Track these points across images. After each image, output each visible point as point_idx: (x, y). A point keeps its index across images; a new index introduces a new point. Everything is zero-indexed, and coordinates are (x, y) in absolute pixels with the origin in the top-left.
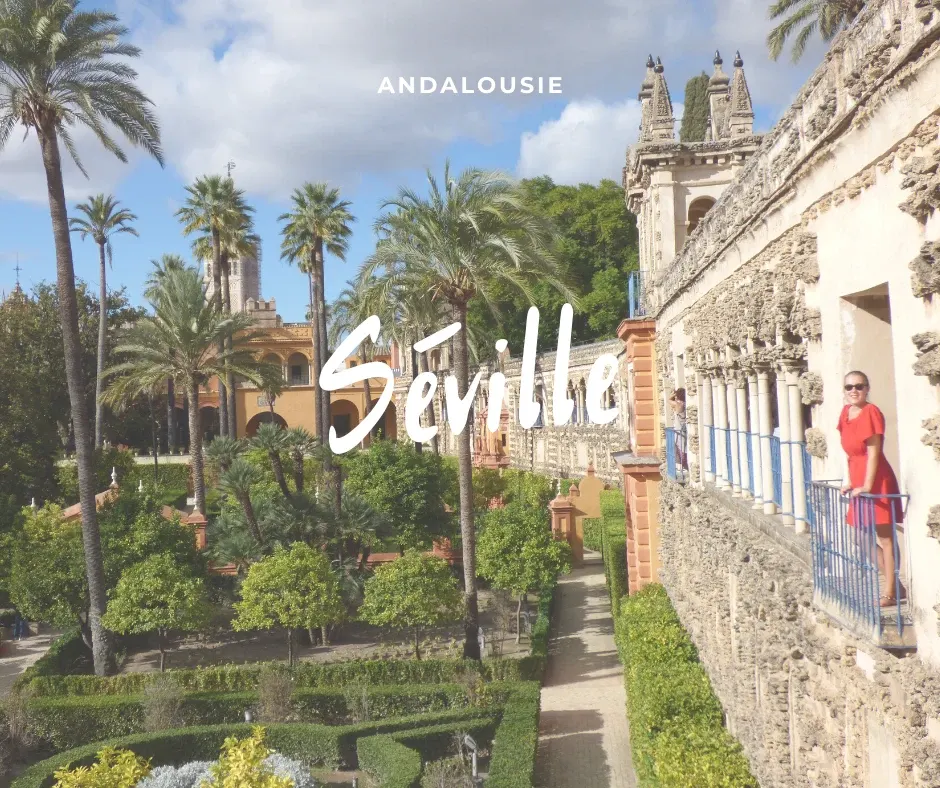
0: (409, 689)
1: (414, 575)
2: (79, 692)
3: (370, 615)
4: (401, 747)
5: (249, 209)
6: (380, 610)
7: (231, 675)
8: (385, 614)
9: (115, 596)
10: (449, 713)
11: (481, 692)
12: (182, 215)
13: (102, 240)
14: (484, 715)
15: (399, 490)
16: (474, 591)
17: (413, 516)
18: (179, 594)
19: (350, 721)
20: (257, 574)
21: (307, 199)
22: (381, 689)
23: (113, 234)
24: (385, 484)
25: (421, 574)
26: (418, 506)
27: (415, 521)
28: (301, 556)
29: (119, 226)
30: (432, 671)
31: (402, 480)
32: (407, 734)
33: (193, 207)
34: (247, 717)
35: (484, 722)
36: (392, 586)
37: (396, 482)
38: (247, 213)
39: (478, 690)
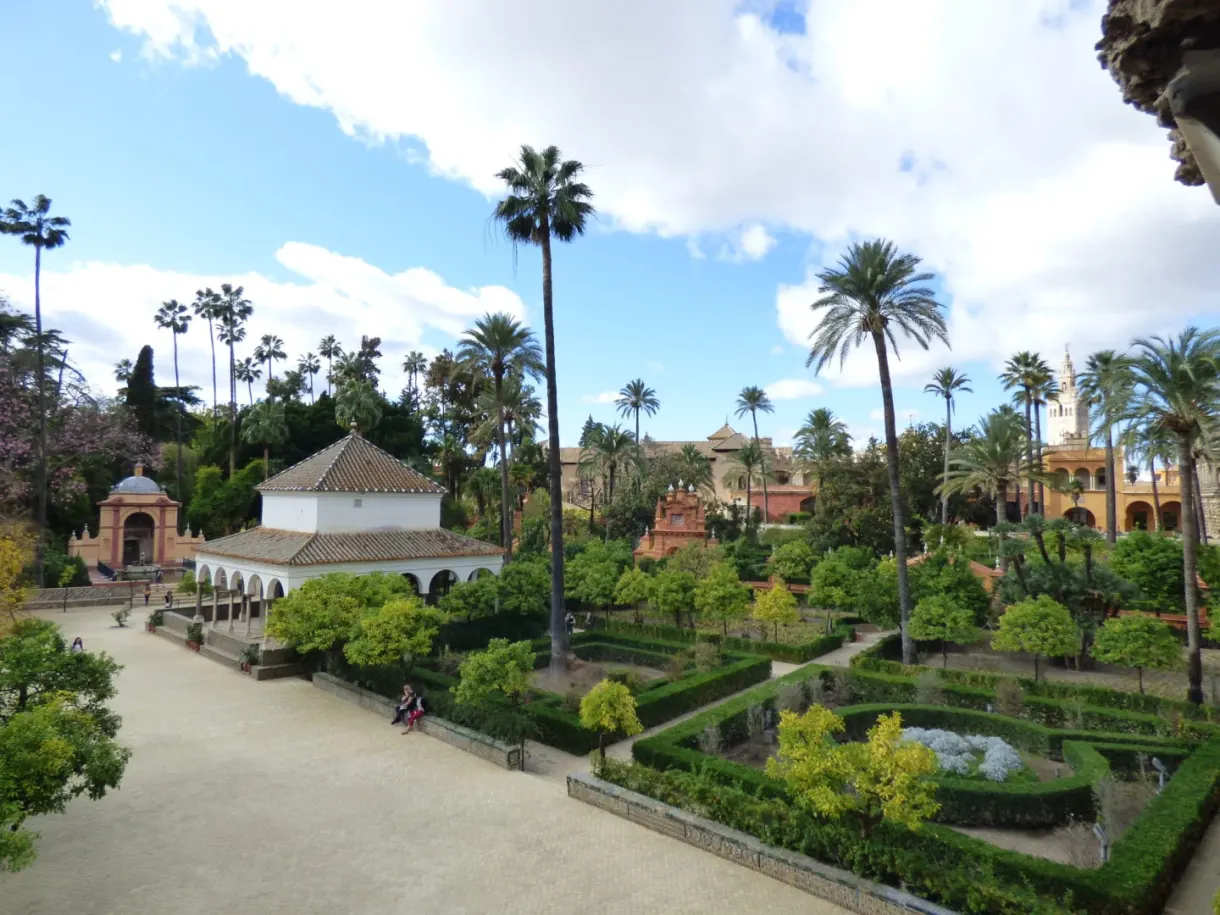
0: (1118, 713)
1: (1136, 630)
2: (889, 671)
3: (1097, 653)
4: (1097, 754)
5: (1052, 371)
6: (1106, 652)
7: (990, 678)
8: (1109, 655)
9: (913, 615)
10: (1150, 738)
11: (1182, 728)
12: (1003, 378)
13: (948, 396)
14: (1183, 746)
15: (1153, 567)
16: (1198, 649)
17: (1165, 588)
18: (954, 620)
19: (1062, 727)
20: (1012, 612)
21: (1097, 363)
22: (1095, 709)
23: (955, 392)
24: (1142, 562)
25: (1141, 629)
26: (1170, 581)
27: (1168, 592)
28: (1044, 605)
29: (958, 388)
30: (1152, 704)
31: (1156, 560)
32: (1107, 746)
33: (1010, 373)
34: (989, 708)
35: (1180, 751)
36: (1116, 636)
37: (1152, 561)
38: (1050, 374)
39: (1180, 726)
